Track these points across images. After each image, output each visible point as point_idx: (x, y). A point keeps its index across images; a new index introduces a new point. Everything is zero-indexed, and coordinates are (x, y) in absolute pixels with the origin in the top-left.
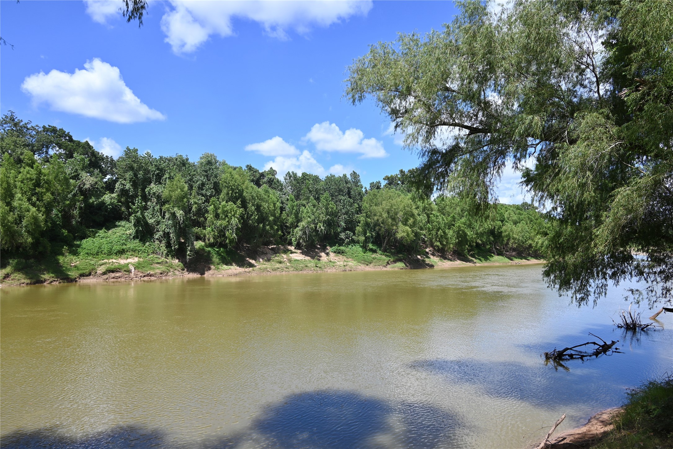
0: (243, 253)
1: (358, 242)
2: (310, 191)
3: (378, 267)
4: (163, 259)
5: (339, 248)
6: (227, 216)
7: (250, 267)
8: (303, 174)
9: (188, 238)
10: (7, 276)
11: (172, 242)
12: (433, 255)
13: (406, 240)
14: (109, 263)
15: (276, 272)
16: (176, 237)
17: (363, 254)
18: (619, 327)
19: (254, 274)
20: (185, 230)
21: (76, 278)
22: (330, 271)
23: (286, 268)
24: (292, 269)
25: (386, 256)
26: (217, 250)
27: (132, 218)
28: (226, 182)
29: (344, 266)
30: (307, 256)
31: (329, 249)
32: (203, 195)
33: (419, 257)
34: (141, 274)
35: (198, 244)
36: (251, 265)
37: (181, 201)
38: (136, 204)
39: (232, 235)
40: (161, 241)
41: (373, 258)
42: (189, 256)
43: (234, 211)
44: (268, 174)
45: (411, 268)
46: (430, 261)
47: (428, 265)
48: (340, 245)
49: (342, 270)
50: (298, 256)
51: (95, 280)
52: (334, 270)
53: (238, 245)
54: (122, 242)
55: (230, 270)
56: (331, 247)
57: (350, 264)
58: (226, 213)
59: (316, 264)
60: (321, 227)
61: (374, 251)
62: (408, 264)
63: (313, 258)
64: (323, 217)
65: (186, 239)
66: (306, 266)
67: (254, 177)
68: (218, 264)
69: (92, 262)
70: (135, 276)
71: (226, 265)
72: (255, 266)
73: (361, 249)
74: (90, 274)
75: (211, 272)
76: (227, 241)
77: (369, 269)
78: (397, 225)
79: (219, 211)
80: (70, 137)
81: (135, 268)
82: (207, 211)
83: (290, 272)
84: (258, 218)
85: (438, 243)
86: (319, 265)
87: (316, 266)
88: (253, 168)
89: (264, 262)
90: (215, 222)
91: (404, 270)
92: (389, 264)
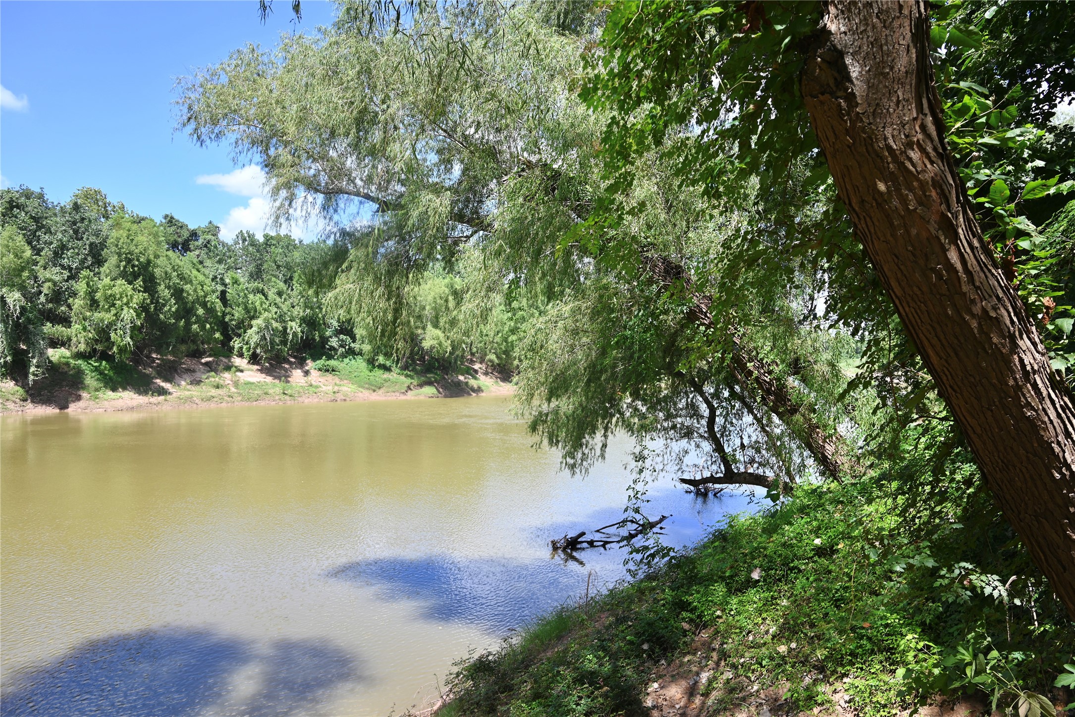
0: (149, 371)
1: (360, 353)
2: (278, 267)
3: (393, 394)
5: (328, 363)
6: (114, 305)
7: (159, 395)
8: (264, 236)
9: (33, 344)
12: (486, 374)
13: (438, 352)
15: (210, 402)
16: (6, 340)
17: (368, 372)
18: (687, 492)
19: (166, 408)
20: (26, 327)
22: (308, 401)
23: (229, 396)
24: (240, 398)
25: (407, 376)
26: (96, 364)
28: (117, 246)
29: (334, 392)
30: (269, 376)
31: (310, 364)
32: (63, 268)
33: (461, 378)
35: (55, 354)
36: (162, 392)
39: (122, 339)
41: (385, 380)
42: (34, 375)
43: (127, 296)
44: (204, 232)
45: (446, 396)
46: (479, 384)
47: (474, 390)
48: (330, 357)
49: (329, 399)
50: (251, 375)
52: (316, 400)
53: (139, 354)
55: (121, 400)
56: (314, 360)
57: (344, 389)
58: (111, 300)
59: (284, 390)
60: (294, 327)
61: (386, 369)
62: (441, 390)
63: (279, 378)
64: (298, 312)
65: (31, 344)
66: (266, 393)
67: (179, 237)
68: (97, 390)
71: (114, 390)
72: (170, 393)
73: (365, 364)
75: (81, 404)
76: (115, 349)
77: (378, 397)
78: (424, 328)
79: (98, 296)
82: (74, 294)
83: (237, 403)
84: (177, 310)
85: (493, 357)
86: (289, 392)
87: (284, 394)
88: (178, 221)
89: (189, 387)
90: (88, 314)
91: (435, 399)
92: (411, 389)
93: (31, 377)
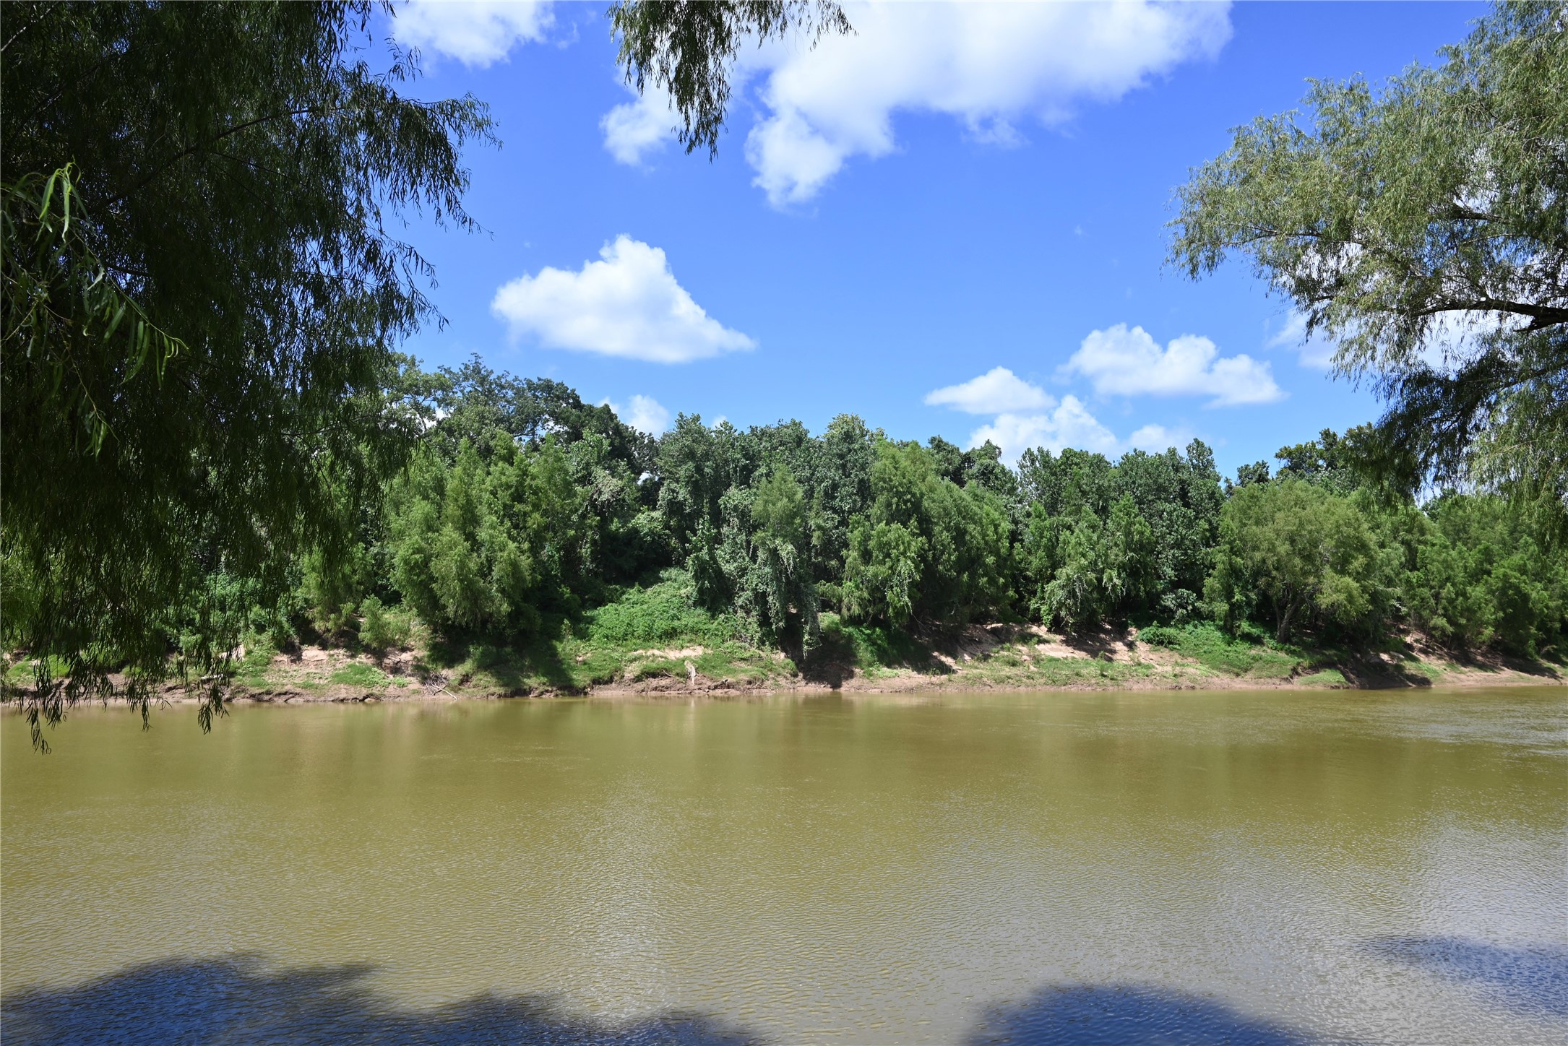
0: (925, 640)
1: (1211, 616)
2: (1084, 493)
3: (1269, 680)
4: (754, 650)
5: (1160, 631)
6: (888, 555)
7: (943, 673)
8: (1064, 452)
9: (805, 606)
10: (465, 679)
11: (772, 613)
12: (1428, 651)
13: (1347, 612)
14: (648, 657)
15: (1004, 685)
16: (780, 602)
17: (1224, 646)
19: (951, 690)
20: (798, 587)
21: (585, 688)
22: (1139, 687)
23: (1028, 677)
24: (1042, 681)
25: (1290, 652)
26: (868, 632)
27: (689, 562)
28: (884, 479)
29: (1175, 676)
30: (1079, 649)
31: (1135, 634)
32: (835, 511)
33: (1385, 657)
34: (709, 683)
35: (827, 619)
36: (945, 670)
37: (790, 525)
38: (699, 533)
39: (899, 598)
40: (748, 612)
41: (1254, 659)
42: (808, 644)
43: (903, 543)
44: (980, 456)
45: (1362, 687)
46: (1420, 669)
47: (1413, 678)
48: (1164, 623)
49: (1169, 686)
50: (1056, 649)
51: (621, 692)
52: (1150, 686)
53: (916, 617)
54: (671, 612)
55: (897, 679)
56: (1139, 627)
57: (1191, 670)
58: (885, 548)
59: (1102, 671)
60: (1114, 579)
61: (1255, 641)
62: (1352, 676)
63: (1094, 654)
64: (1117, 556)
65: (802, 606)
66: (1077, 674)
67: (949, 464)
68: (870, 665)
69: (616, 655)
70: (696, 687)
71: (889, 666)
72: (954, 672)
73: (1219, 634)
74: (611, 680)
75: (854, 682)
76: (890, 612)
77: (1243, 685)
78: (1317, 574)
79: (872, 544)
80: (576, 399)
81: (696, 669)
82: (846, 545)
83: (1039, 687)
84: (958, 558)
85: (1441, 622)
86: (1109, 673)
87: (1103, 676)
88: (946, 444)
89: (975, 663)
90: (862, 568)
91: (1342, 691)
92: (1298, 674)
93: (806, 647)
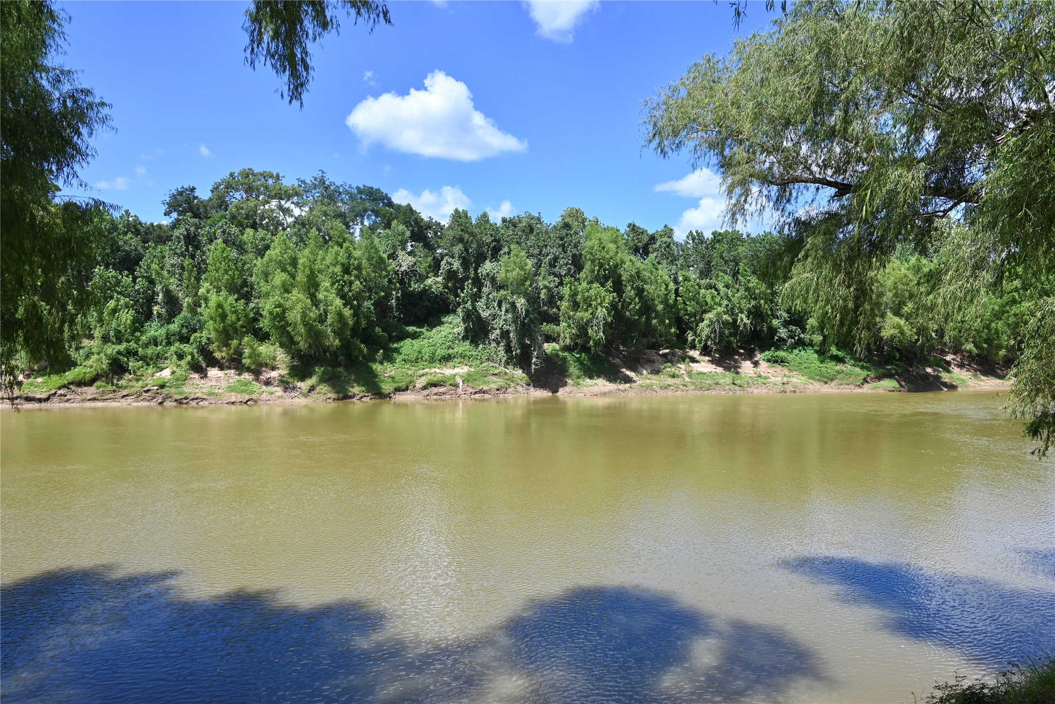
0: (617, 361)
1: (811, 344)
2: (726, 262)
3: (847, 386)
4: (502, 369)
5: (776, 354)
6: (590, 305)
7: (625, 383)
8: (713, 233)
9: (534, 339)
10: (312, 389)
11: (513, 344)
12: (961, 366)
13: (900, 341)
14: (431, 374)
15: (667, 390)
16: (518, 337)
17: (818, 363)
19: (631, 394)
20: (529, 326)
21: (390, 394)
22: (757, 391)
23: (684, 385)
24: (693, 387)
25: (862, 368)
26: (578, 356)
27: (459, 310)
28: (591, 254)
29: (783, 384)
30: (719, 366)
31: (759, 356)
32: (556, 276)
33: (929, 370)
34: (471, 390)
35: (549, 347)
36: (628, 380)
37: (519, 288)
38: (465, 291)
39: (597, 334)
40: (498, 344)
41: (838, 372)
42: (535, 364)
43: (600, 297)
44: (661, 236)
45: (910, 391)
46: (952, 378)
47: (945, 385)
48: (778, 348)
49: (778, 391)
50: (704, 366)
51: (414, 396)
52: (766, 391)
53: (609, 346)
54: (448, 344)
55: (596, 386)
56: (762, 351)
57: (794, 380)
58: (588, 302)
59: (733, 380)
60: (744, 319)
61: (839, 360)
62: (903, 383)
63: (727, 369)
64: (747, 305)
65: (533, 340)
66: (717, 384)
67: (640, 242)
68: (578, 377)
69: (410, 372)
70: (463, 393)
71: (591, 378)
72: (634, 382)
73: (816, 356)
74: (407, 389)
75: (567, 389)
76: (591, 343)
77: (830, 389)
78: (883, 316)
79: (579, 298)
80: (389, 199)
81: (463, 381)
82: (561, 298)
83: (690, 392)
84: (640, 308)
85: (970, 346)
86: (738, 382)
87: (734, 384)
88: (639, 228)
89: (649, 376)
90: (572, 313)
91: (895, 393)
92: (867, 382)
93: (533, 366)
